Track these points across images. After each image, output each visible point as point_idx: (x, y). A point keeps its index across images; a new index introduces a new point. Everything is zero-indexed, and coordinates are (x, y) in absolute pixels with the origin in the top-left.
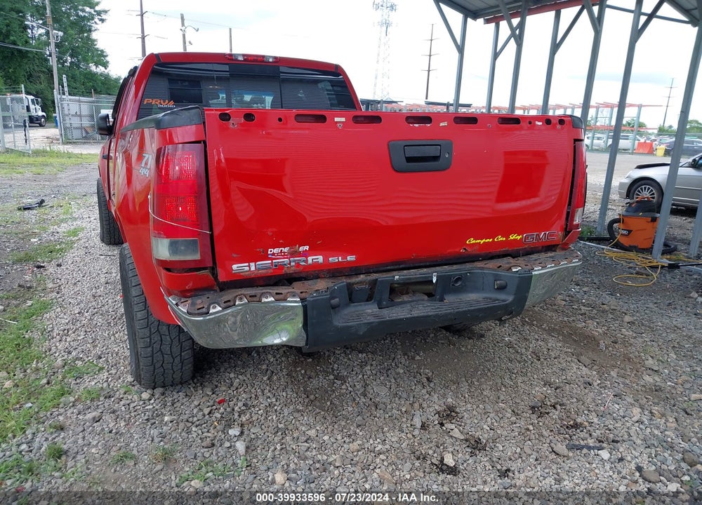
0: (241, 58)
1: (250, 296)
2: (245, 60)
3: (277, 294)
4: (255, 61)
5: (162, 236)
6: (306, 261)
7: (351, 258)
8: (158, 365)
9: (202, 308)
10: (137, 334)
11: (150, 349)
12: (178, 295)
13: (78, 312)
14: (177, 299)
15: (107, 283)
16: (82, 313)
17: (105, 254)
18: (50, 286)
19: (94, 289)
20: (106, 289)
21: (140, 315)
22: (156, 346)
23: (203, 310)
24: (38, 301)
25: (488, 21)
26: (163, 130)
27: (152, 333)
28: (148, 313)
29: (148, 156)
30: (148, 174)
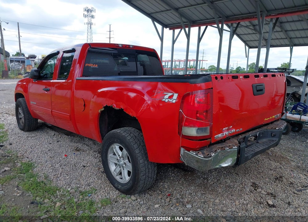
0: (120, 46)
1: (221, 148)
2: (122, 47)
3: (229, 146)
4: (126, 47)
5: (196, 126)
6: (231, 131)
7: (241, 129)
8: (146, 183)
9: (209, 154)
10: (140, 170)
11: (145, 176)
12: (194, 150)
13: (51, 166)
14: (194, 152)
15: (49, 150)
16: (53, 166)
17: (29, 136)
18: (19, 155)
19: (45, 154)
20: (51, 153)
21: (141, 161)
22: (147, 174)
23: (210, 155)
24: (22, 163)
25: (170, 29)
26: (197, 85)
27: (146, 169)
28: (144, 160)
29: (172, 94)
30: (174, 101)
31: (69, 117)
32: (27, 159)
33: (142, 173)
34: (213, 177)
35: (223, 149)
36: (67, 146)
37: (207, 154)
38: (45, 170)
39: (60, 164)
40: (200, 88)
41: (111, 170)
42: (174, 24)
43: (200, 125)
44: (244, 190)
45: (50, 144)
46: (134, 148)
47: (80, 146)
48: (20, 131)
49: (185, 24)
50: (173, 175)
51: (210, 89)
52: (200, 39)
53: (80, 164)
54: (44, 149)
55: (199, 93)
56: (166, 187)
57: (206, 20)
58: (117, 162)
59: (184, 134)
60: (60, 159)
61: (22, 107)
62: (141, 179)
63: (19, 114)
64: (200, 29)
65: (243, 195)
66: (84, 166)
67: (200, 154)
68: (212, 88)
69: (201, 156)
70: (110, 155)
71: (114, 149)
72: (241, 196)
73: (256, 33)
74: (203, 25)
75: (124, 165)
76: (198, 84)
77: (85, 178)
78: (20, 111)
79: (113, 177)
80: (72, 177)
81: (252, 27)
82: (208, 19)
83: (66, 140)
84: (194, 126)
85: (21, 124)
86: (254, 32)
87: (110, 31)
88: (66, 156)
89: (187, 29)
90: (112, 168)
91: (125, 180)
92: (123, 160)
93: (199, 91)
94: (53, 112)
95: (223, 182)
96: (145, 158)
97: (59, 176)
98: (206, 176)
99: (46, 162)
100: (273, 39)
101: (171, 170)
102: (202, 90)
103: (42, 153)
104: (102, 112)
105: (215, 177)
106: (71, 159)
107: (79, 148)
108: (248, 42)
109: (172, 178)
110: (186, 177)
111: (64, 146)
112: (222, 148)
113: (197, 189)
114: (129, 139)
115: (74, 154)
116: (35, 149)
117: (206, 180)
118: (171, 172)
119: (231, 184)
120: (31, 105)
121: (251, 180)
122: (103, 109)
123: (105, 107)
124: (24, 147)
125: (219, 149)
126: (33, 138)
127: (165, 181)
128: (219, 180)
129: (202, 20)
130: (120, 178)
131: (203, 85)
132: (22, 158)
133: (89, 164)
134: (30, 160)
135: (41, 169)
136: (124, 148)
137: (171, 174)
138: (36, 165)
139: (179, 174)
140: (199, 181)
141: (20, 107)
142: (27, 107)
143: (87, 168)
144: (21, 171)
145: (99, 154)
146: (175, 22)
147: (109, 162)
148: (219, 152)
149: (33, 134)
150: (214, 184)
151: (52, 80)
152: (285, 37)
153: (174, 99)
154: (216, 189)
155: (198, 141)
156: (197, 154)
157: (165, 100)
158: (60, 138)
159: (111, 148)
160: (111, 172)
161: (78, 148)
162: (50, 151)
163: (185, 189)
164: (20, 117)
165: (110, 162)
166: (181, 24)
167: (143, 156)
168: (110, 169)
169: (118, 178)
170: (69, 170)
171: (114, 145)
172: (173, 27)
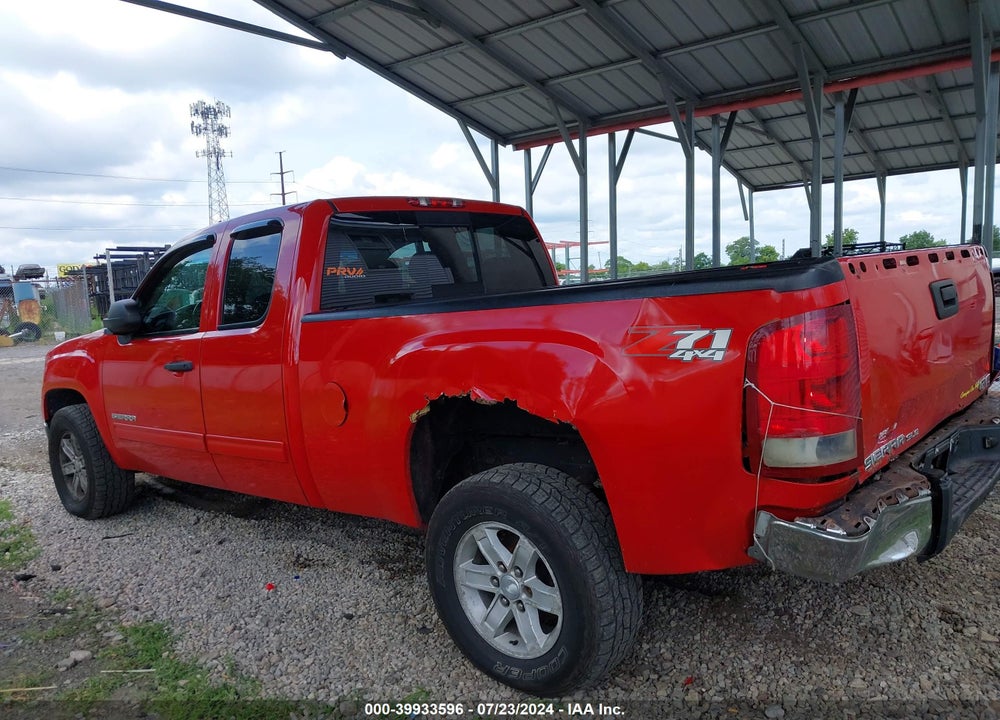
0: (424, 203)
1: (887, 499)
2: (429, 206)
3: (907, 489)
5: (816, 433)
6: (896, 441)
7: (916, 432)
8: (616, 648)
9: (859, 524)
10: (598, 606)
11: (614, 625)
12: (808, 515)
13: (231, 627)
14: (810, 520)
15: (203, 575)
16: (240, 629)
17: (110, 535)
18: (102, 603)
19: (194, 589)
20: (215, 584)
21: (597, 573)
22: (620, 619)
23: (862, 526)
24: (123, 629)
25: (517, 147)
26: (795, 293)
27: (615, 601)
28: (605, 569)
29: (706, 333)
30: (719, 357)
31: (281, 450)
32: (134, 613)
33: (606, 614)
34: (806, 603)
35: (892, 501)
36: (259, 553)
37: (855, 523)
38: (215, 644)
39: (259, 616)
40: (810, 305)
41: (471, 619)
42: (531, 130)
43: (827, 428)
44: (928, 637)
45: (198, 552)
46: (566, 530)
47: (305, 548)
48: (71, 520)
49: (568, 126)
50: (673, 612)
51: (843, 304)
52: (615, 171)
53: (330, 611)
54: (182, 573)
55: (808, 321)
56: (668, 655)
57: (634, 109)
58: (490, 588)
59: (769, 463)
60: (255, 599)
61: (78, 436)
62: (603, 636)
63: (64, 462)
64: (612, 139)
65: (932, 652)
66: (350, 617)
67: (832, 527)
68: (848, 302)
69: (836, 532)
70: (463, 566)
71: (479, 543)
72: (925, 656)
73: (771, 142)
74: (621, 126)
75: (524, 596)
76: (799, 293)
77: (368, 657)
78: (67, 448)
79: (483, 641)
80: (321, 656)
81: (758, 127)
82: (639, 107)
83: (247, 535)
84: (810, 434)
85: (75, 494)
86: (765, 139)
87: (282, 173)
88: (270, 587)
89: (576, 143)
90: (475, 610)
91: (533, 648)
92: (519, 579)
93: (807, 314)
94: (209, 442)
95: (846, 616)
96: (608, 564)
97: (274, 658)
98: (780, 605)
99: (209, 616)
100: (850, 155)
101: (661, 596)
102: (816, 312)
103: (182, 587)
104: (420, 419)
105: (810, 602)
106: (295, 598)
107: (305, 556)
108: (746, 174)
109: (673, 624)
110: (718, 616)
111: (248, 554)
112: (890, 497)
113: (774, 649)
114: (540, 501)
115: (297, 577)
116: (151, 575)
117: (785, 618)
118: (665, 605)
119: (877, 620)
120: (115, 426)
121: (933, 602)
122: (426, 410)
123: (433, 404)
124: (109, 574)
125: (881, 504)
126: (127, 541)
127: (653, 637)
128: (831, 611)
129: (620, 111)
130: (511, 642)
131: (818, 293)
132: (118, 613)
133: (363, 609)
134: (149, 614)
135: (201, 643)
136: (522, 537)
137: (664, 609)
138: (177, 631)
139: (693, 606)
140: (766, 623)
141: (68, 437)
142: (97, 435)
143: (363, 622)
144: (130, 657)
145: (382, 571)
146: (531, 123)
147: (461, 589)
148: (884, 513)
149: (122, 526)
150: (816, 626)
151: (197, 331)
152: (860, 150)
153: (719, 350)
154: (833, 644)
155: (819, 482)
156: (822, 527)
157: (683, 354)
158: (223, 528)
159: (467, 538)
160: (474, 623)
161: (299, 556)
162: (208, 577)
163: (732, 655)
164: (67, 471)
165: (464, 589)
166: (556, 128)
167: (601, 555)
168: (468, 615)
169: (502, 643)
170: (301, 636)
171: (480, 528)
172: (523, 141)
